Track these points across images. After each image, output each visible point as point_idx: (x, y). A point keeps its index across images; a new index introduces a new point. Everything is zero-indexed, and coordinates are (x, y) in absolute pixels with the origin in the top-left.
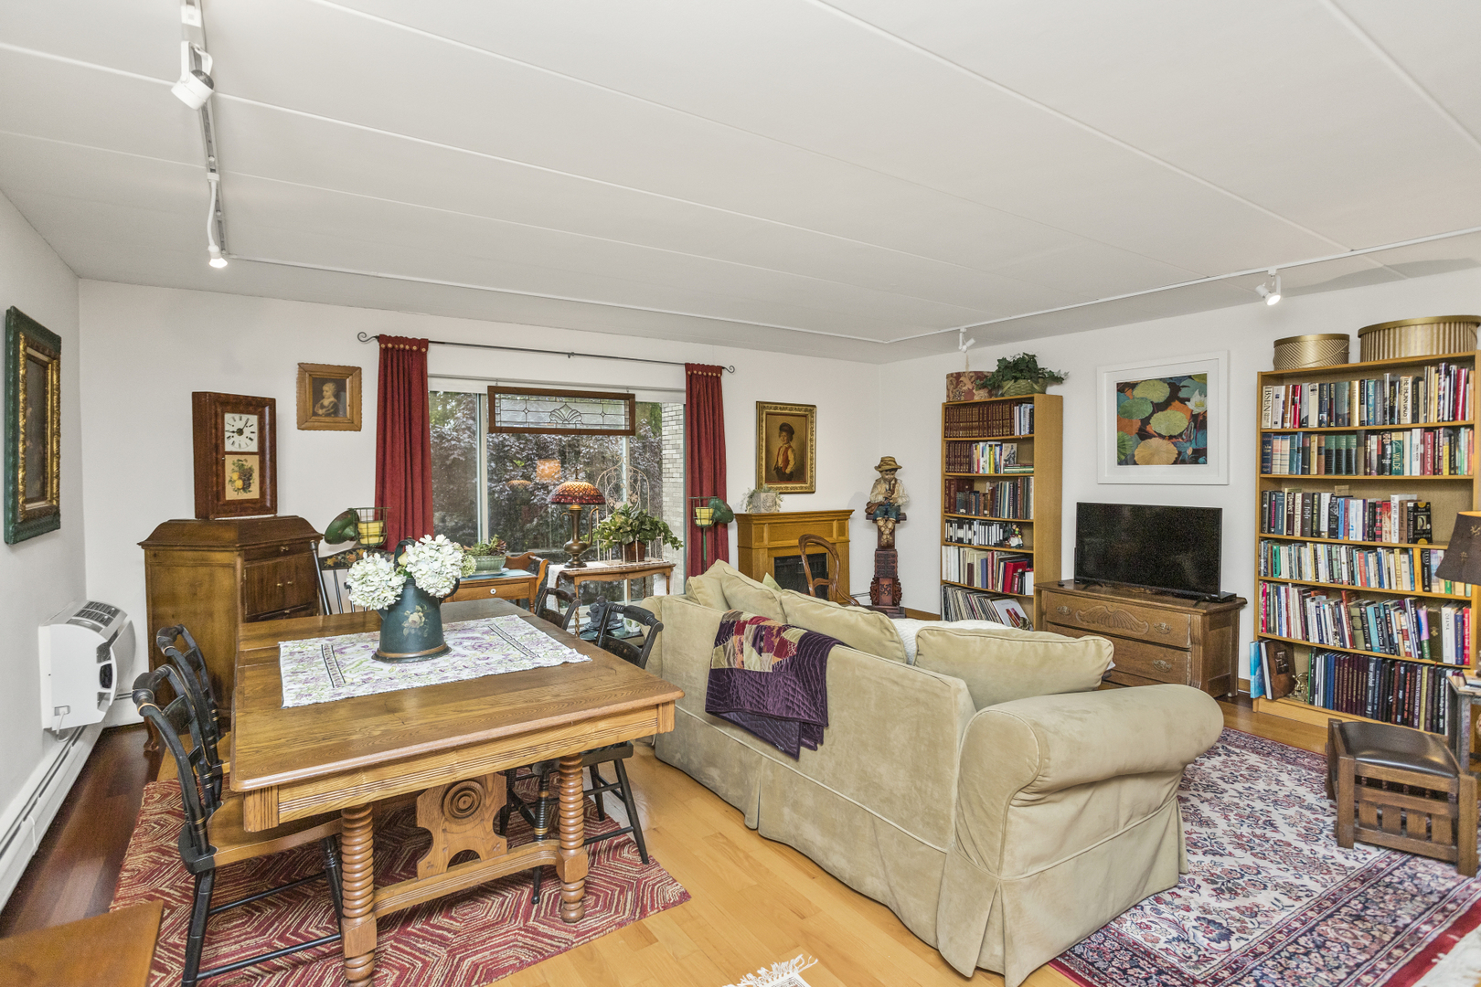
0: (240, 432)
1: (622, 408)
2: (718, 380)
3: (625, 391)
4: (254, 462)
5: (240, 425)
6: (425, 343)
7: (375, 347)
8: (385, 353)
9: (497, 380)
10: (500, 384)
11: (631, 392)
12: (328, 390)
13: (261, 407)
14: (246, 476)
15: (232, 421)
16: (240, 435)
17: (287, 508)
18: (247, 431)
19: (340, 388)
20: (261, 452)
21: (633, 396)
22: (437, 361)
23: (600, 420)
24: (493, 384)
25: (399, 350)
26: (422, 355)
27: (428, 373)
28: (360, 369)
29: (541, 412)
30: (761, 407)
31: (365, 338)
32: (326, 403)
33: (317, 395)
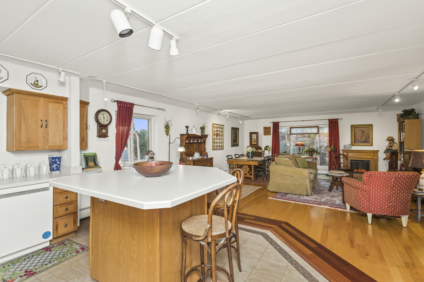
0: (254, 136)
1: (317, 129)
2: (337, 122)
3: (317, 126)
4: (256, 140)
5: (254, 135)
6: (279, 122)
7: (272, 124)
8: (273, 124)
10: (292, 127)
11: (318, 126)
12: (267, 130)
13: (257, 133)
14: (255, 141)
15: (253, 135)
16: (254, 137)
17: (259, 146)
18: (255, 136)
20: (256, 138)
22: (280, 125)
23: (311, 131)
24: (291, 127)
25: (276, 124)
26: (278, 124)
27: (279, 126)
28: (270, 127)
29: (299, 131)
30: (352, 126)
31: (271, 123)
32: (267, 132)
33: (266, 131)
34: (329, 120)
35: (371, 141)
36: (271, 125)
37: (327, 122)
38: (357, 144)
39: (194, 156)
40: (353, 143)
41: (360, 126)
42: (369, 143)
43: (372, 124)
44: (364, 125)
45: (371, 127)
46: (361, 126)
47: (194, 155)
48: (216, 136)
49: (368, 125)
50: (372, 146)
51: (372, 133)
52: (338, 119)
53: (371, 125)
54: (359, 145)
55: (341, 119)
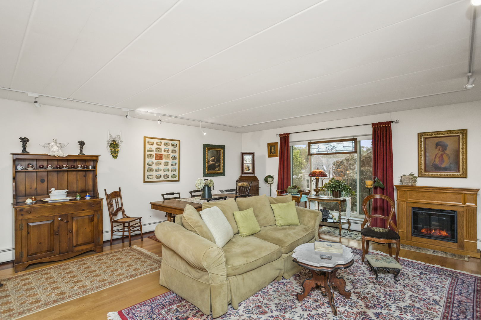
0: (248, 159)
1: (351, 144)
2: (390, 128)
3: (353, 138)
4: (250, 165)
5: (248, 157)
6: (288, 134)
7: (279, 138)
8: (281, 138)
9: (311, 140)
10: (311, 141)
11: (355, 137)
12: (273, 148)
13: (252, 154)
14: (249, 167)
15: (245, 156)
19: (274, 147)
20: (252, 163)
21: (356, 139)
22: (292, 138)
23: (343, 149)
24: (309, 142)
25: (284, 137)
26: (288, 138)
27: (290, 141)
28: (277, 143)
29: (323, 148)
30: (420, 135)
31: (277, 135)
32: (272, 151)
33: (271, 149)
34: (373, 125)
35: (463, 166)
36: (278, 140)
37: (370, 130)
38: (432, 173)
39: (49, 197)
40: (423, 172)
41: (437, 134)
42: (459, 171)
43: (467, 130)
44: (447, 132)
45: (463, 136)
46: (440, 134)
47: (50, 194)
48: (155, 159)
49: (457, 131)
50: (466, 177)
51: (465, 150)
52: (392, 122)
53: (464, 132)
54: (435, 175)
55: (398, 121)
